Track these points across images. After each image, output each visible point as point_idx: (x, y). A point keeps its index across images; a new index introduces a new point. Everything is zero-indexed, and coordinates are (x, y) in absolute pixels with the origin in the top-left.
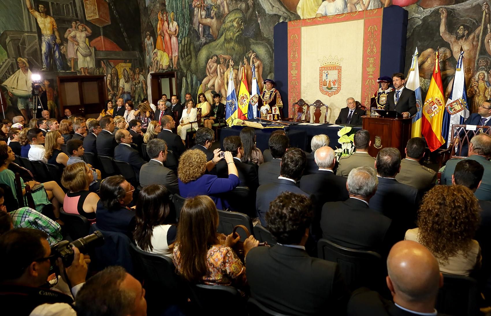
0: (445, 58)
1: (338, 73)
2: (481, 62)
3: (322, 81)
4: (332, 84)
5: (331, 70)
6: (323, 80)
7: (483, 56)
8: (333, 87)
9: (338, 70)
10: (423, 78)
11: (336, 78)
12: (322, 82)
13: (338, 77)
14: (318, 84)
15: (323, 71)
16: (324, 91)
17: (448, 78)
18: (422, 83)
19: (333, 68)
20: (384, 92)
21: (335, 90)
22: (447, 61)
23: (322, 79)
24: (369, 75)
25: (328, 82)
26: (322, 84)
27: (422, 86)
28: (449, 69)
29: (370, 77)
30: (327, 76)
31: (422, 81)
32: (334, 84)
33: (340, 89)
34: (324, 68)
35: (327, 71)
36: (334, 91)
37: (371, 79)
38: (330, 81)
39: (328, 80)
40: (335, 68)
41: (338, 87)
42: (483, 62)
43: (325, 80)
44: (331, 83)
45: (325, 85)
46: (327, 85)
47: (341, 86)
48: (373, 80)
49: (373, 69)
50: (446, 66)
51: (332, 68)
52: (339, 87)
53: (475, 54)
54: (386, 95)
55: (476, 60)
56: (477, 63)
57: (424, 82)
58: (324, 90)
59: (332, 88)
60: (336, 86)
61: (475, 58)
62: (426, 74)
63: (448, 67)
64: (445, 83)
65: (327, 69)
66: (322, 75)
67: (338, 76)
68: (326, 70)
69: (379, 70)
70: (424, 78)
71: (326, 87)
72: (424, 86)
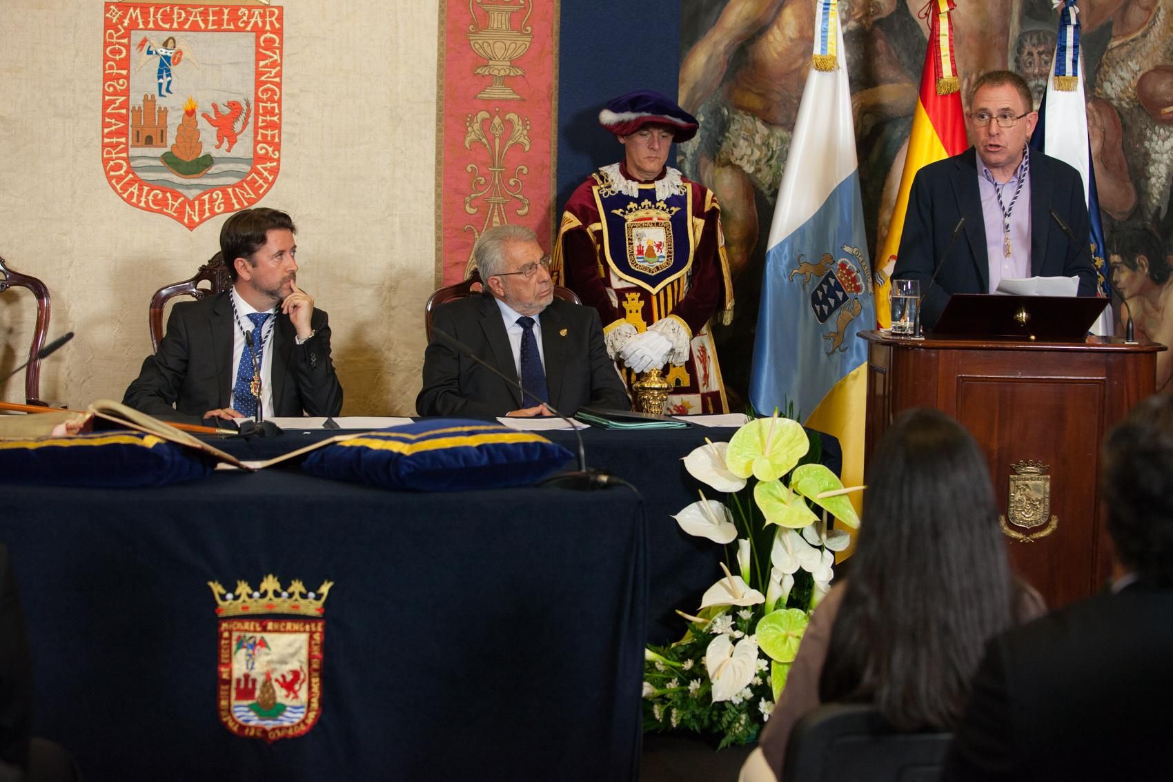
0: (867, 15)
1: (259, 57)
2: (1030, 54)
3: (125, 105)
4: (208, 136)
5: (195, 28)
6: (136, 100)
7: (1036, 27)
8: (215, 153)
9: (258, 31)
10: (759, 124)
11: (244, 90)
12: (124, 118)
13: (259, 84)
14: (91, 127)
15: (136, 37)
16: (142, 183)
17: (888, 128)
18: (757, 154)
19: (219, 13)
20: (650, 195)
21: (233, 180)
22: (878, 29)
23: (126, 92)
24: (489, 80)
25: (174, 120)
26: (121, 133)
27: (758, 170)
28: (892, 82)
29: (497, 92)
30: (164, 68)
31: (758, 140)
32: (226, 132)
33: (275, 171)
34: (145, 15)
35: (165, 36)
36: (223, 189)
37: (502, 107)
38: (190, 113)
39: (174, 105)
40: (234, 18)
41: (259, 159)
42: (1040, 54)
43: (149, 102)
44: (203, 124)
45: (149, 141)
46: (171, 140)
47: (277, 147)
48: (512, 116)
49: (518, 45)
50: (878, 61)
51: (204, 14)
52: (266, 158)
53: (1006, 13)
54: (666, 216)
55: (1012, 42)
56: (1017, 60)
57: (768, 146)
58: (142, 175)
59: (208, 161)
60: (244, 147)
61: (1005, 31)
62: (778, 98)
63: (885, 69)
64: (874, 156)
65: (167, 18)
66: (125, 64)
67: (259, 74)
68: (158, 28)
69: (556, 50)
70: (768, 123)
71: (159, 152)
72: (765, 169)
